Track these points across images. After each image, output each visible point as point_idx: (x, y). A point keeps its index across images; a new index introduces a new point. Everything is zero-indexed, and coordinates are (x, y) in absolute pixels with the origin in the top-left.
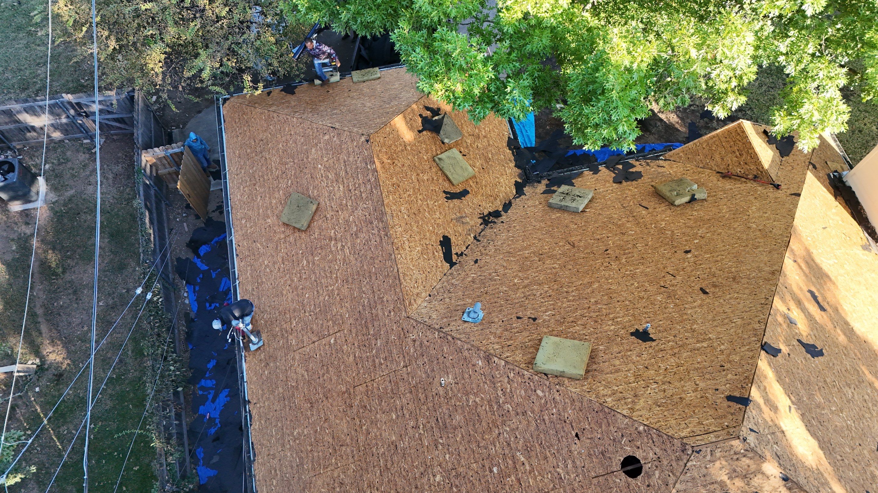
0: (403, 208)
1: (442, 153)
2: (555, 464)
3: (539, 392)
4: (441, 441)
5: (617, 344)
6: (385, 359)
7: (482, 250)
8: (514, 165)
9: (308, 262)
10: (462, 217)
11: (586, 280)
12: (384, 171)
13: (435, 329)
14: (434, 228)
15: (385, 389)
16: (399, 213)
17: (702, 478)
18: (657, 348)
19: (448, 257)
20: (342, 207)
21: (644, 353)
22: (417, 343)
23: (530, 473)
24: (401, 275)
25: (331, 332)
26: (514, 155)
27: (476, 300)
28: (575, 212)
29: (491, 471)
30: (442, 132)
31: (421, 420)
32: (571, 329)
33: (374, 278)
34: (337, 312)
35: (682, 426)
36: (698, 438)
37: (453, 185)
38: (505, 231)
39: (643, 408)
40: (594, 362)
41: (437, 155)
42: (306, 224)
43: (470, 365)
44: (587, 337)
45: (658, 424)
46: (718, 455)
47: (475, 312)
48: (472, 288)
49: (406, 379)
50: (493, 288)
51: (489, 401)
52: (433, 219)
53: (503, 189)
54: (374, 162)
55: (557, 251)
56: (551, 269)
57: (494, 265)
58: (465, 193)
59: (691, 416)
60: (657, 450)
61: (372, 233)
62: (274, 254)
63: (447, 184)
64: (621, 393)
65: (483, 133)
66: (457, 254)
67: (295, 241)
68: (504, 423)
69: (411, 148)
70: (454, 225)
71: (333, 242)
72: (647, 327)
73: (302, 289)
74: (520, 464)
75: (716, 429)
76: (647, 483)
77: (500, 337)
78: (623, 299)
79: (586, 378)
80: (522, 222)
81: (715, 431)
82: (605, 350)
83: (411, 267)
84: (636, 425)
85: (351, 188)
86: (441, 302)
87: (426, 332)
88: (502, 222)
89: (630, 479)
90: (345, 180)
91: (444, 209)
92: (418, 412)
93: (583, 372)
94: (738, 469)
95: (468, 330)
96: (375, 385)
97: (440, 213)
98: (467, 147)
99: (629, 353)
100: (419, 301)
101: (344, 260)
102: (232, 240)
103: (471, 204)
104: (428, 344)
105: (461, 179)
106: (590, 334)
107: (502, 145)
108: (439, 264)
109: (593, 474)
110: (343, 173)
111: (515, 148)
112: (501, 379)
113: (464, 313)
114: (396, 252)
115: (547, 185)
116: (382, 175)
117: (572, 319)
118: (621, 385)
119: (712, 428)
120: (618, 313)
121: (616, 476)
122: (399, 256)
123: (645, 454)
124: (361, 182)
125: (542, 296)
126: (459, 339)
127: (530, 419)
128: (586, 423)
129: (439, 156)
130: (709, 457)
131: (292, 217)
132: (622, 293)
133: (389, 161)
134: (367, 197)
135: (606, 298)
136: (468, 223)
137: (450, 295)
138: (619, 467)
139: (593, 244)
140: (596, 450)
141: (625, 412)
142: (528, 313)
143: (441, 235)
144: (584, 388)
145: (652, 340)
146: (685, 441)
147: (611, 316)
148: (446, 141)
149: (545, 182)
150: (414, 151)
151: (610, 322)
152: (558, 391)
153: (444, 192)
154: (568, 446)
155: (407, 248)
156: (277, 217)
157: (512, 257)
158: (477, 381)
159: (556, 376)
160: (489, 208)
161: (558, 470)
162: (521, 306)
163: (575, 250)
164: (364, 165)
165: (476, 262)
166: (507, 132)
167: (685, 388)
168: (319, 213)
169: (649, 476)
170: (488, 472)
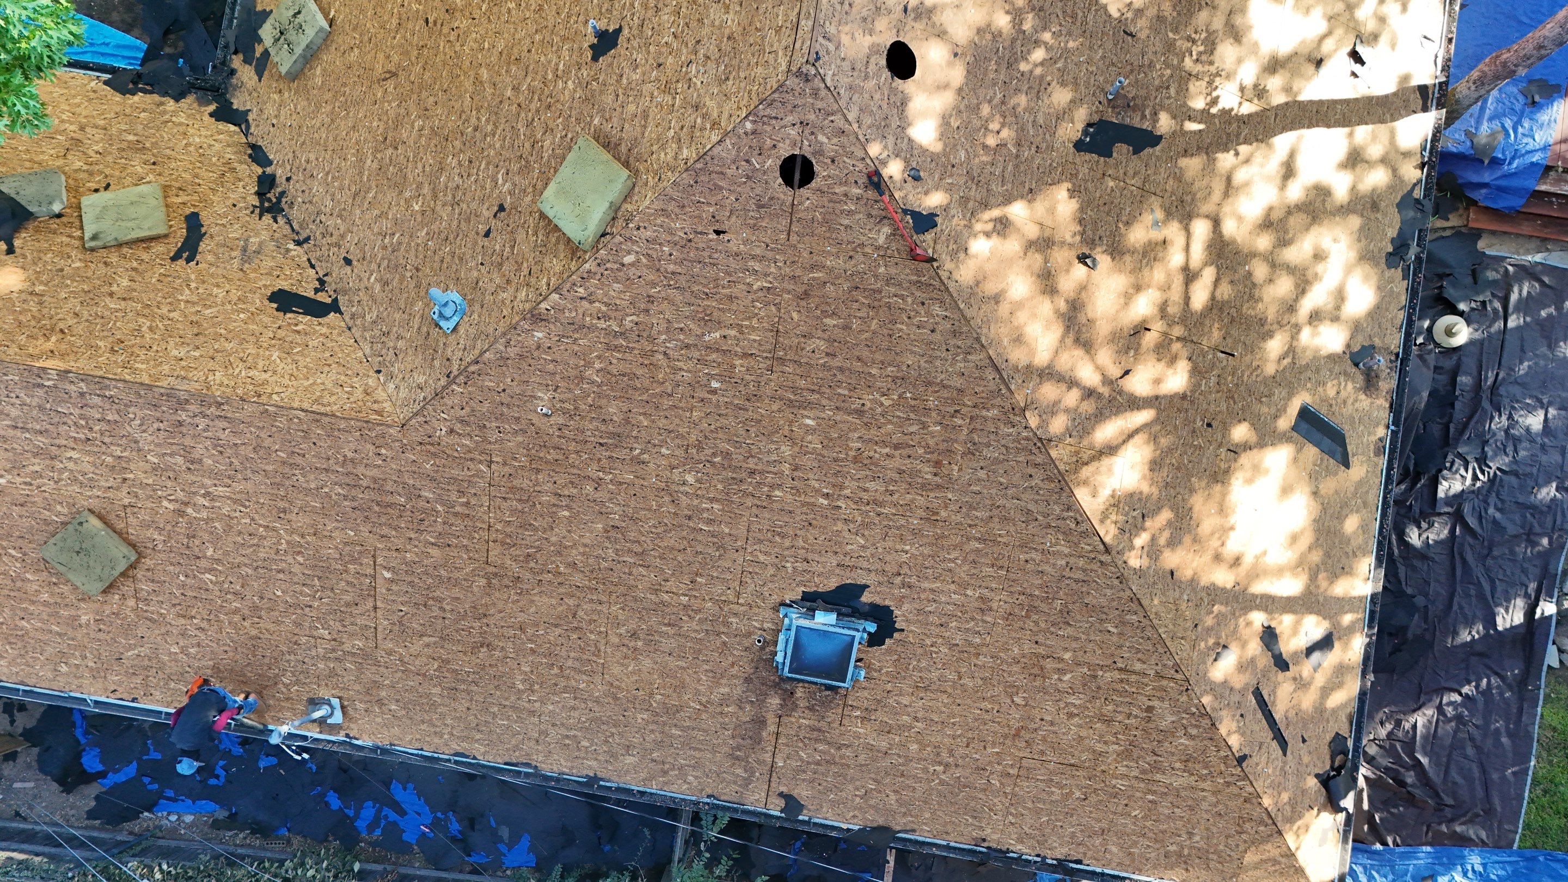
0: (175, 353)
1: (82, 228)
2: (744, 287)
3: (629, 259)
4: (638, 451)
5: (601, 92)
6: (461, 493)
7: (329, 240)
8: (172, 102)
9: (210, 571)
10: (245, 250)
11: (468, 85)
12: (72, 357)
13: (444, 388)
14: (243, 311)
15: (513, 511)
16: (183, 363)
17: (855, 74)
18: (635, 32)
19: (316, 309)
20: (120, 466)
21: (634, 56)
22: (458, 427)
23: (741, 333)
24: (315, 408)
25: (369, 571)
26: (151, 92)
27: (422, 294)
28: (327, 38)
29: (714, 392)
30: (32, 208)
31: (592, 471)
32: (546, 155)
33: (299, 460)
34: (336, 548)
35: (772, 61)
36: (798, 45)
37: (166, 236)
38: (308, 182)
39: (720, 106)
40: (618, 145)
41: (82, 238)
42: (125, 550)
43: (536, 354)
44: (570, 136)
45: (754, 96)
46: (832, 29)
47: (446, 304)
48: (396, 291)
49: (511, 471)
50: (413, 252)
51: (609, 347)
52: (223, 304)
53: (217, 146)
54: (44, 369)
55: (392, 108)
56: (421, 136)
57: (368, 232)
58: (194, 223)
59: (763, 38)
60: (790, 119)
61: (204, 430)
62: (163, 630)
63: (159, 248)
64: (682, 127)
65: (72, 128)
66: (317, 291)
67: (153, 581)
68: (651, 339)
69: (41, 283)
70: (255, 271)
71: (189, 510)
72: (594, 27)
73: (262, 598)
74: (722, 342)
75: (797, 10)
76: (829, 161)
77: (508, 282)
78: (528, 41)
79: (637, 173)
80: (303, 143)
81: (799, 14)
82: (602, 117)
83: (306, 383)
84: (741, 131)
85: (83, 437)
86: (400, 357)
87: (445, 405)
88: (288, 179)
89: (813, 184)
90: (57, 442)
91: (212, 275)
92: (576, 471)
93: (626, 173)
94: (865, 13)
95: (472, 331)
96: (499, 526)
97: (218, 286)
98: (91, 174)
99: (625, 81)
100: (380, 394)
101: (235, 501)
102: (96, 702)
103: (224, 221)
104: (467, 409)
105: (160, 214)
106: (566, 127)
107: (118, 103)
108: (324, 330)
109: (783, 236)
110: (41, 441)
111: (135, 83)
112: (580, 311)
113: (437, 325)
114: (264, 399)
115: (247, 61)
116: (83, 364)
117: (527, 145)
118: (670, 122)
119: (793, 16)
120: (549, 62)
121: (801, 203)
122: (274, 396)
123: (788, 142)
124: (77, 412)
125: (465, 175)
126: (482, 353)
127: (663, 294)
128: (706, 208)
129: (87, 236)
130: (831, 47)
131: (98, 571)
132: (517, 36)
133: (54, 339)
134: (118, 412)
135: (514, 68)
136: (261, 244)
137: (392, 336)
138: (789, 191)
139: (404, 37)
140: (751, 214)
141: (715, 139)
142: (486, 213)
143: (266, 302)
144: (651, 183)
145: (619, 31)
146: (794, 69)
147: (550, 76)
148: (57, 208)
149: (236, 62)
150: (52, 279)
151: (560, 84)
152: (638, 229)
153: (174, 259)
154: (728, 254)
155: (264, 376)
156: (83, 600)
157: (367, 192)
158: (567, 354)
159: (614, 219)
160: (247, 192)
161: (755, 287)
162: (468, 220)
163: (402, 76)
164: (40, 392)
165: (348, 262)
166: (92, 82)
167: (717, 23)
168: (112, 517)
169: (819, 153)
170: (714, 398)
